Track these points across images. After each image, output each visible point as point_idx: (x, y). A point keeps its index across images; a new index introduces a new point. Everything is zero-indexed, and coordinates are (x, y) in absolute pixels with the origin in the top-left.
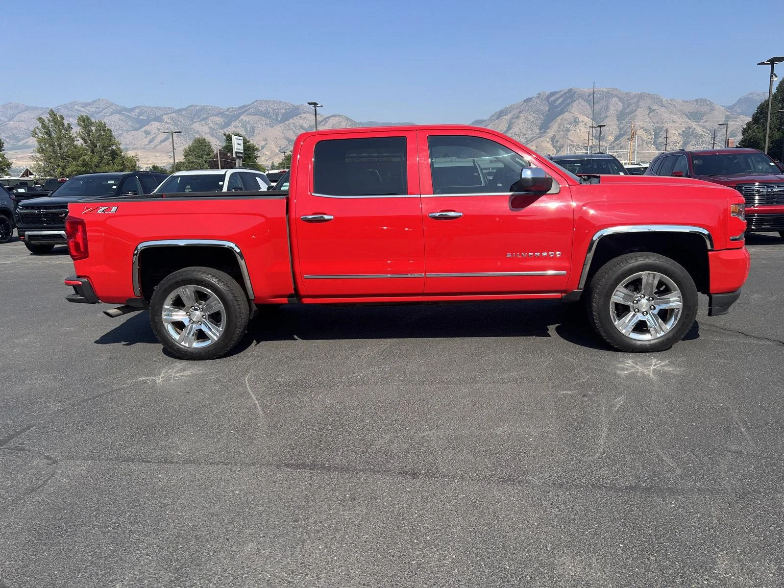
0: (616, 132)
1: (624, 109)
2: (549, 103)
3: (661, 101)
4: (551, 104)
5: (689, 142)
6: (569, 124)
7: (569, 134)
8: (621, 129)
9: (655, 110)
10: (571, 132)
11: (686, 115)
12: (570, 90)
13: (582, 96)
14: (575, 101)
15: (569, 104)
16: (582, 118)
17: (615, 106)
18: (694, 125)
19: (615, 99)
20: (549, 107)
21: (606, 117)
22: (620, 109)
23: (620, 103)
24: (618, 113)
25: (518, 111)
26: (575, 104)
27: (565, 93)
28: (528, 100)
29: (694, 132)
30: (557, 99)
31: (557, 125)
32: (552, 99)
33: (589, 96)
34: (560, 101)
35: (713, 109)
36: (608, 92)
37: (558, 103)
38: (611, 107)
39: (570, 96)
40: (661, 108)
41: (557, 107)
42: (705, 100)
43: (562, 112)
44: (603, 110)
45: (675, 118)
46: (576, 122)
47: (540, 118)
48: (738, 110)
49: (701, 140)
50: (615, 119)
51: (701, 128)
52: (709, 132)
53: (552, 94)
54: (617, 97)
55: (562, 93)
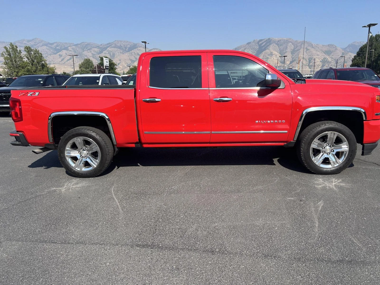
0: (291, 60)
1: (294, 49)
2: (259, 44)
3: (312, 45)
4: (260, 45)
5: (325, 65)
6: (268, 55)
7: (268, 60)
8: (293, 58)
9: (309, 49)
10: (269, 59)
11: (324, 52)
12: (269, 39)
13: (274, 42)
14: (271, 44)
15: (268, 46)
16: (274, 52)
17: (290, 47)
18: (327, 57)
19: (290, 43)
20: (259, 47)
21: (286, 52)
22: (293, 48)
23: (293, 46)
24: (291, 51)
25: (244, 48)
26: (271, 46)
27: (266, 40)
28: (248, 43)
29: (327, 60)
30: (263, 43)
31: (262, 56)
32: (260, 43)
33: (278, 42)
34: (264, 44)
35: (336, 49)
36: (287, 40)
37: (263, 45)
38: (288, 47)
39: (269, 42)
40: (312, 48)
41: (263, 47)
42: (333, 45)
43: (265, 49)
44: (284, 49)
45: (319, 53)
46: (271, 54)
47: (254, 52)
48: (348, 50)
49: (330, 64)
50: (290, 53)
51: (331, 58)
52: (334, 60)
53: (261, 40)
54: (291, 43)
55: (265, 40)
